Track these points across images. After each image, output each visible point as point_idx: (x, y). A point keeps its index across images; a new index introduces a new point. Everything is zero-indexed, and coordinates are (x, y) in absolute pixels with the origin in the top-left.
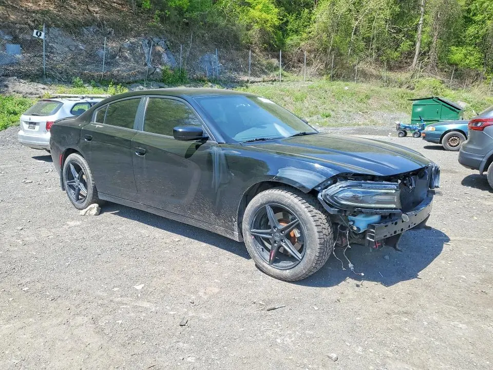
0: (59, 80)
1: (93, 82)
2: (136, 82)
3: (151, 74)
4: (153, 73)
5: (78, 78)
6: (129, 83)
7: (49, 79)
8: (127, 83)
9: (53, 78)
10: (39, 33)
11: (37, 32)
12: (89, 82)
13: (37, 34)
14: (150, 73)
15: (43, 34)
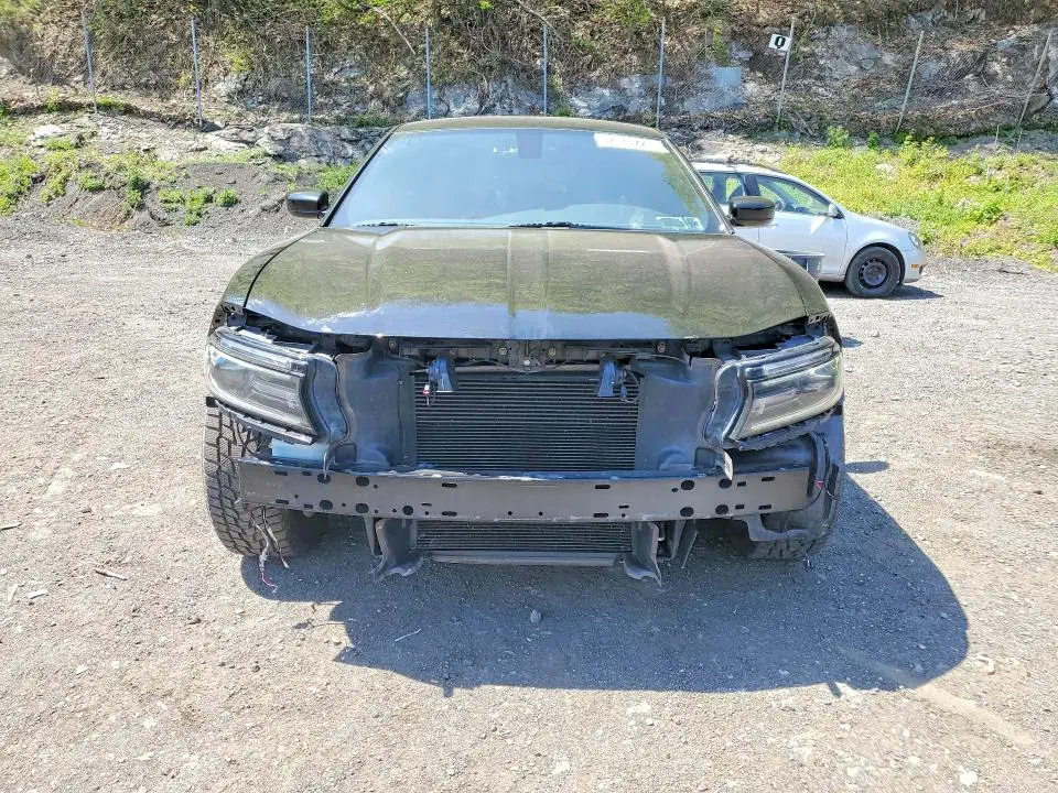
0: (802, 134)
1: (873, 135)
2: (986, 132)
3: (1037, 111)
4: (1044, 108)
5: (840, 127)
6: (966, 136)
7: (784, 132)
8: (960, 137)
9: (792, 130)
10: (781, 40)
11: (778, 39)
12: (865, 136)
13: (776, 43)
14: (1033, 110)
15: (789, 40)
